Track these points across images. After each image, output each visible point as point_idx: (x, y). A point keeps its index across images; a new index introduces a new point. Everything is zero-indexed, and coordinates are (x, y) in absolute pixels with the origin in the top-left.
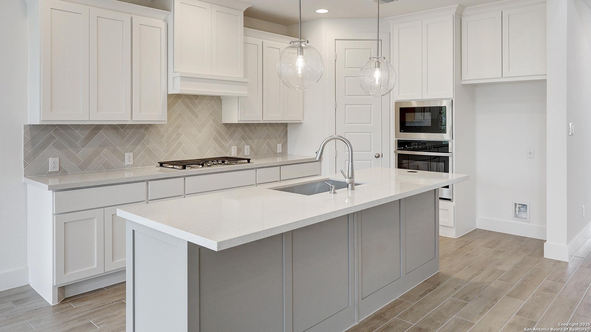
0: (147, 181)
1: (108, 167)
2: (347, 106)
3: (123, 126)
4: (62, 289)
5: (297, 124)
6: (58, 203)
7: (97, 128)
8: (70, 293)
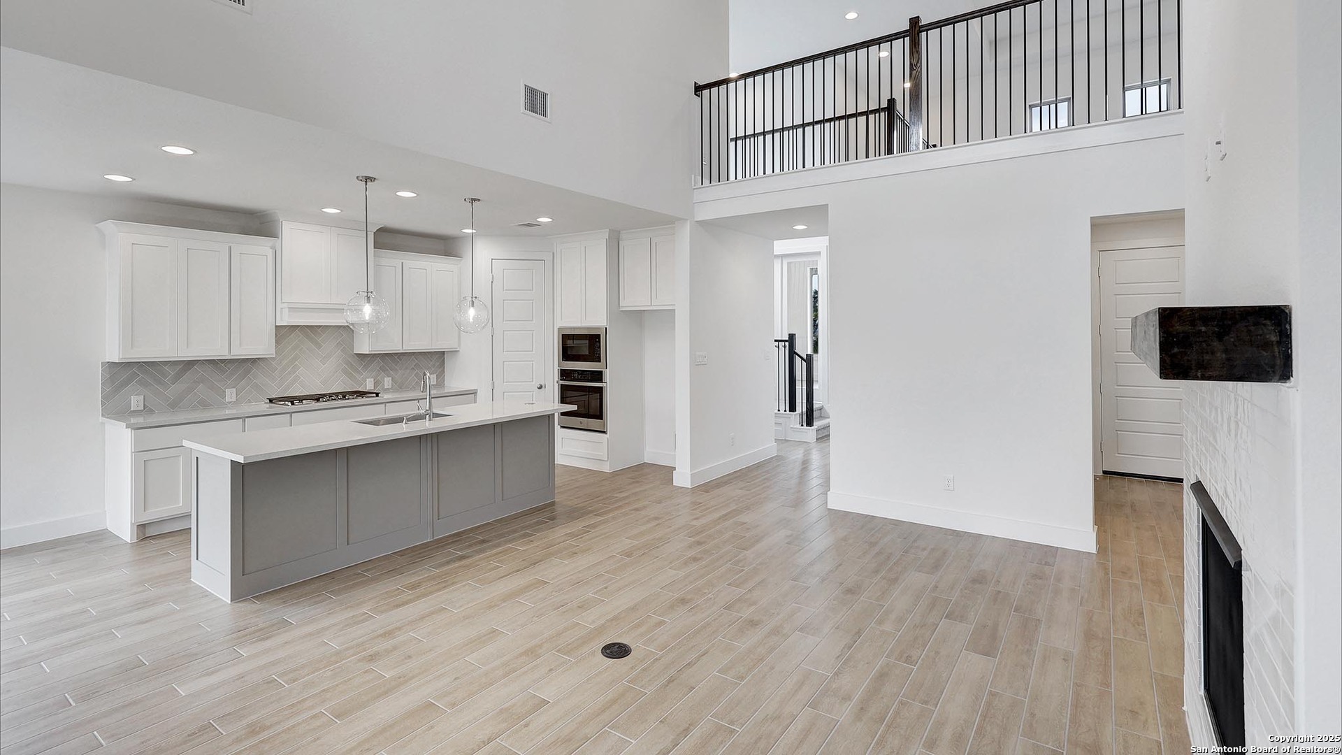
0: (244, 418)
1: (204, 405)
2: (505, 332)
3: (222, 361)
4: (142, 527)
5: (454, 352)
6: (136, 441)
7: (190, 364)
8: (151, 532)
